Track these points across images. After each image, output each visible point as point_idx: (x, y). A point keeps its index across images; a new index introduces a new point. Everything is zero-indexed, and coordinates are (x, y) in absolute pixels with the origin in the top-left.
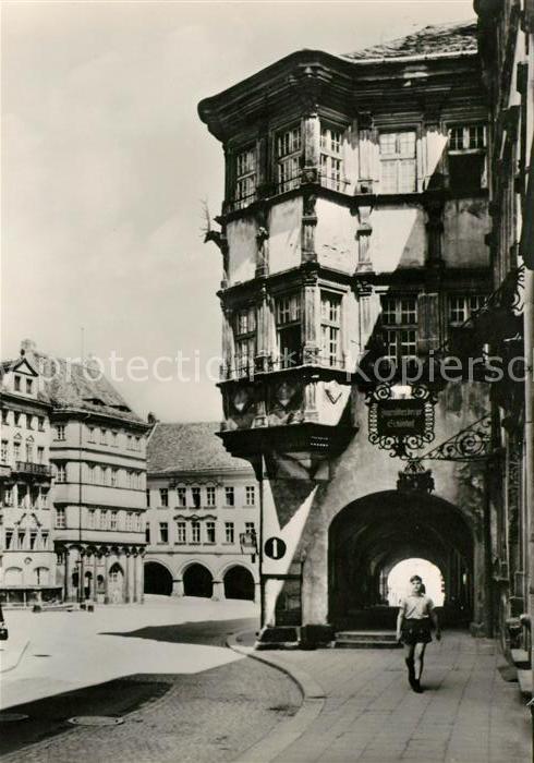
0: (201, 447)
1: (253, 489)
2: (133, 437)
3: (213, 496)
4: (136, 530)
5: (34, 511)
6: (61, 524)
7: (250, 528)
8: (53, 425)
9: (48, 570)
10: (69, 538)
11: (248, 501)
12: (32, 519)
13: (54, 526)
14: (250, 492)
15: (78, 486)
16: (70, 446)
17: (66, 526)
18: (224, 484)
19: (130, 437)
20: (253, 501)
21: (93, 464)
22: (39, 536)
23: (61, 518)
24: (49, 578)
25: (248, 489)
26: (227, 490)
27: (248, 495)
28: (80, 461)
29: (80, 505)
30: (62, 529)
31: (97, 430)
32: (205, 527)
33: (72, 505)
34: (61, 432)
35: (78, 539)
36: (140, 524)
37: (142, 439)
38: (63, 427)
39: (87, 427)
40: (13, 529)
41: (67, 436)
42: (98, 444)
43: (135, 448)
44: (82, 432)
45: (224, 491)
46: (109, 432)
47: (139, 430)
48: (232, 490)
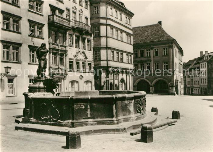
0: (142, 35)
1: (167, 49)
2: (128, 18)
3: (149, 53)
4: (130, 62)
5: (84, 51)
6: (97, 58)
7: (166, 65)
8: (92, 7)
9: (91, 82)
10: (102, 65)
11: (165, 54)
12: (83, 54)
13: (93, 59)
14: (165, 50)
15: (106, 38)
16: (101, 17)
17: (100, 59)
18: (154, 48)
19: (126, 18)
20: (167, 54)
21: (112, 27)
22: (87, 64)
23: (97, 55)
24: (92, 87)
25: (164, 49)
26: (155, 50)
27: (164, 52)
28: (106, 25)
29: (107, 48)
30: (98, 61)
31: (114, 10)
32: (146, 65)
33: (103, 48)
34: (96, 10)
35: (106, 66)
36: (131, 60)
37: (131, 20)
38: (97, 7)
39: (109, 7)
40: (73, 59)
41: (100, 12)
42: (114, 17)
43: (128, 23)
44: (107, 9)
45: (154, 50)
46: (118, 12)
47: (130, 15)
48: (157, 50)
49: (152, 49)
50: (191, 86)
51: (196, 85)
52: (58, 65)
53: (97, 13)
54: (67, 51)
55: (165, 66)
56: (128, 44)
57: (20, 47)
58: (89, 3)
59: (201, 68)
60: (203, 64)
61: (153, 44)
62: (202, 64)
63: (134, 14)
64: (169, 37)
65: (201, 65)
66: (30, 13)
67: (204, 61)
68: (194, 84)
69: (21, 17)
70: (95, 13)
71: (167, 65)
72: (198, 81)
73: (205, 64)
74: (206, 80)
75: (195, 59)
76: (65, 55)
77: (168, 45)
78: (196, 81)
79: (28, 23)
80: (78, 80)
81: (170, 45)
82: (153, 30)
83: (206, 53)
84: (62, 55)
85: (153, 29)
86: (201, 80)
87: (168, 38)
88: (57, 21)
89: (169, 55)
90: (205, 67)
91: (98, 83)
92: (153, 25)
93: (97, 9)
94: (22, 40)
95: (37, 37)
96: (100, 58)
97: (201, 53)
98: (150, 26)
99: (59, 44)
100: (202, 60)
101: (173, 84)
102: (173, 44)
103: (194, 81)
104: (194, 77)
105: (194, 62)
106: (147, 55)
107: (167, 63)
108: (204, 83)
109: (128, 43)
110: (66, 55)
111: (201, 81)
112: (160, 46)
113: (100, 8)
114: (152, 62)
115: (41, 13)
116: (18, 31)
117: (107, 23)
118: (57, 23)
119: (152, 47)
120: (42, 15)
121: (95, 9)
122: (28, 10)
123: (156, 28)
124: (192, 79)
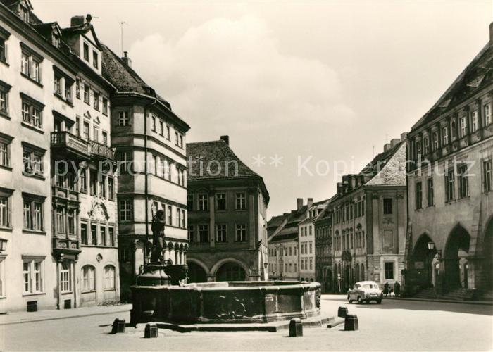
1: (243, 196)
2: (179, 134)
3: (206, 202)
4: (182, 226)
5: (103, 201)
6: (126, 217)
7: (241, 229)
8: (115, 111)
9: (113, 268)
10: (136, 233)
11: (239, 206)
12: (101, 209)
13: (117, 220)
14: (241, 198)
15: (144, 176)
16: (135, 133)
17: (133, 219)
18: (216, 191)
19: (177, 134)
20: (243, 206)
21: (156, 154)
22: (107, 230)
23: (125, 210)
24: (115, 278)
25: (239, 196)
26: (219, 196)
27: (239, 200)
28: (145, 149)
29: (147, 196)
30: (127, 223)
31: (158, 120)
32: (198, 229)
33: (139, 196)
34: (124, 119)
35: (145, 233)
36: (184, 221)
37: (184, 137)
38: (126, 113)
39: (151, 115)
40: (86, 220)
41: (133, 123)
42: (158, 134)
43: (180, 145)
44: (147, 119)
45: (216, 197)
46: (165, 124)
47: (182, 127)
48: (224, 196)
49: (212, 193)
50: (279, 274)
51: (290, 272)
52: (67, 233)
53: (127, 124)
54: (80, 203)
55: (239, 232)
56: (179, 187)
57: (9, 196)
58: (109, 104)
59: (302, 235)
60: (306, 228)
61: (213, 184)
62: (304, 226)
63: (190, 126)
64: (248, 171)
65: (302, 229)
66: (24, 128)
67: (308, 221)
68: (286, 271)
69: (13, 138)
70: (122, 124)
71: (243, 231)
72: (295, 265)
73: (311, 227)
74: (311, 261)
75: (286, 215)
76: (75, 211)
77: (246, 188)
78: (290, 265)
79: (22, 149)
80: (94, 263)
81: (251, 187)
82: (211, 154)
83: (310, 202)
84: (71, 211)
85: (212, 152)
86: (300, 262)
87: (247, 173)
88: (69, 145)
89: (248, 209)
90: (310, 233)
91: (128, 269)
92: (212, 144)
93: (126, 117)
94: (13, 183)
95: (33, 177)
96: (133, 216)
97: (300, 201)
98: (206, 144)
99: (68, 189)
100: (302, 217)
101: (257, 270)
102: (257, 185)
103: (286, 265)
104: (286, 255)
105: (283, 221)
106: (201, 207)
107: (244, 227)
108: (308, 267)
109: (179, 185)
110: (78, 212)
111: (300, 265)
112: (229, 189)
113: (132, 115)
114: (212, 223)
115: (40, 127)
116: (6, 165)
117: (148, 146)
118: (70, 148)
119: (212, 189)
120: (42, 133)
121: (122, 117)
122: (23, 124)
123: (217, 148)
124: (281, 260)
